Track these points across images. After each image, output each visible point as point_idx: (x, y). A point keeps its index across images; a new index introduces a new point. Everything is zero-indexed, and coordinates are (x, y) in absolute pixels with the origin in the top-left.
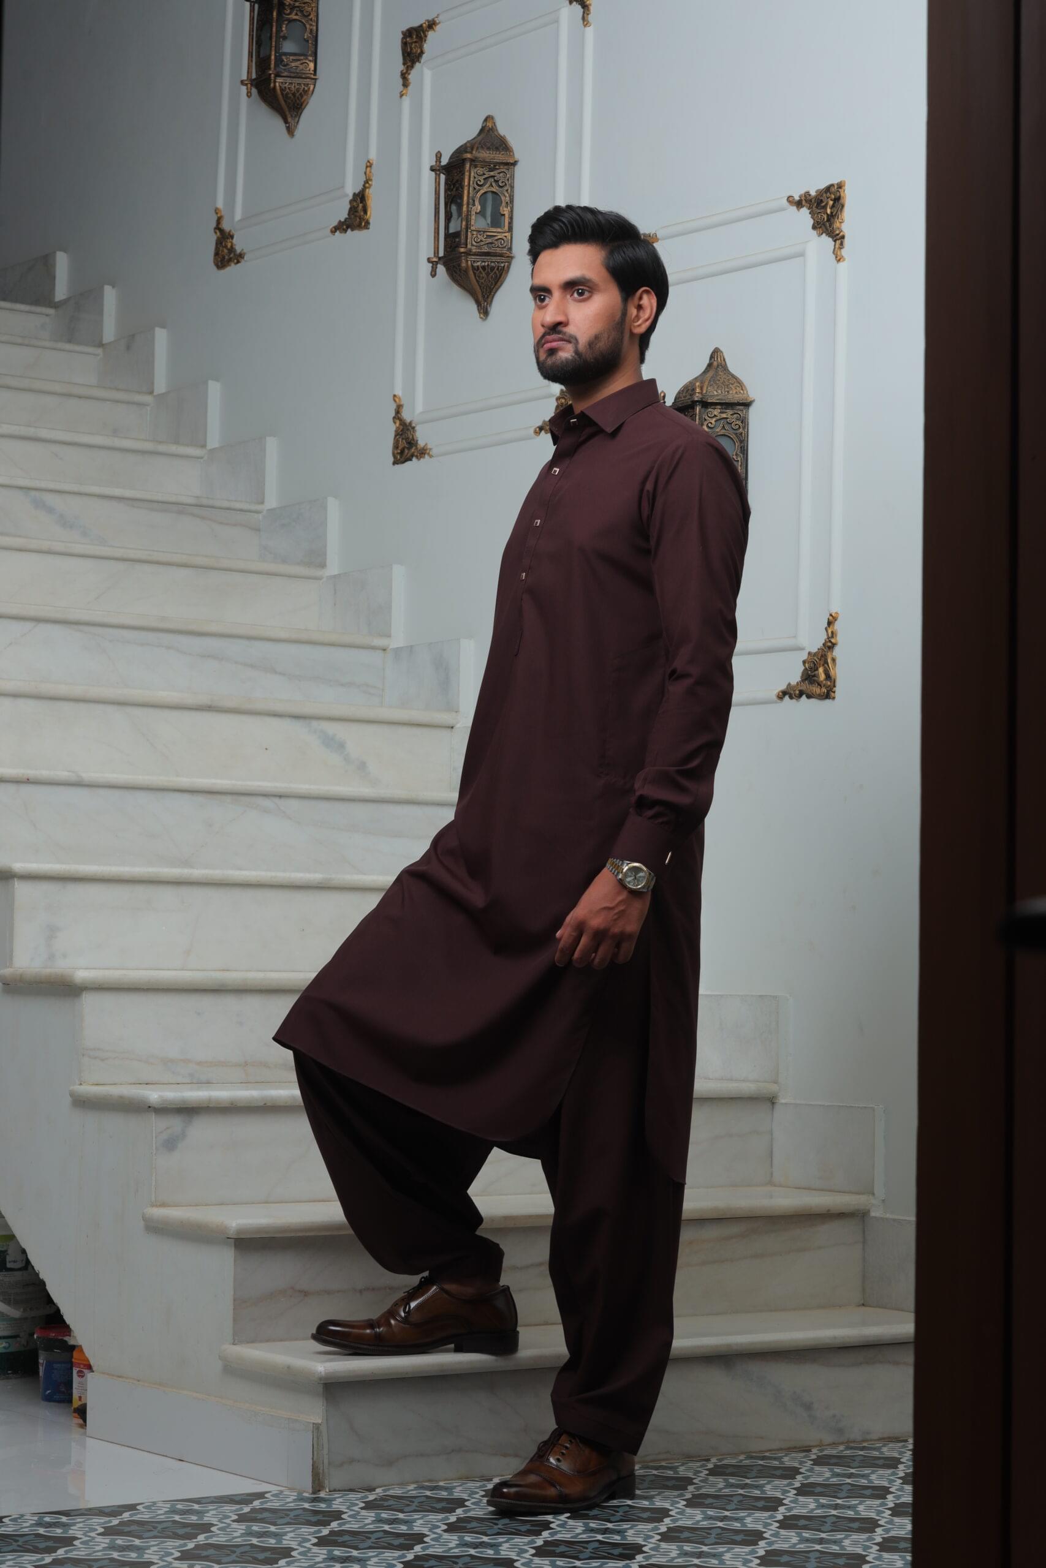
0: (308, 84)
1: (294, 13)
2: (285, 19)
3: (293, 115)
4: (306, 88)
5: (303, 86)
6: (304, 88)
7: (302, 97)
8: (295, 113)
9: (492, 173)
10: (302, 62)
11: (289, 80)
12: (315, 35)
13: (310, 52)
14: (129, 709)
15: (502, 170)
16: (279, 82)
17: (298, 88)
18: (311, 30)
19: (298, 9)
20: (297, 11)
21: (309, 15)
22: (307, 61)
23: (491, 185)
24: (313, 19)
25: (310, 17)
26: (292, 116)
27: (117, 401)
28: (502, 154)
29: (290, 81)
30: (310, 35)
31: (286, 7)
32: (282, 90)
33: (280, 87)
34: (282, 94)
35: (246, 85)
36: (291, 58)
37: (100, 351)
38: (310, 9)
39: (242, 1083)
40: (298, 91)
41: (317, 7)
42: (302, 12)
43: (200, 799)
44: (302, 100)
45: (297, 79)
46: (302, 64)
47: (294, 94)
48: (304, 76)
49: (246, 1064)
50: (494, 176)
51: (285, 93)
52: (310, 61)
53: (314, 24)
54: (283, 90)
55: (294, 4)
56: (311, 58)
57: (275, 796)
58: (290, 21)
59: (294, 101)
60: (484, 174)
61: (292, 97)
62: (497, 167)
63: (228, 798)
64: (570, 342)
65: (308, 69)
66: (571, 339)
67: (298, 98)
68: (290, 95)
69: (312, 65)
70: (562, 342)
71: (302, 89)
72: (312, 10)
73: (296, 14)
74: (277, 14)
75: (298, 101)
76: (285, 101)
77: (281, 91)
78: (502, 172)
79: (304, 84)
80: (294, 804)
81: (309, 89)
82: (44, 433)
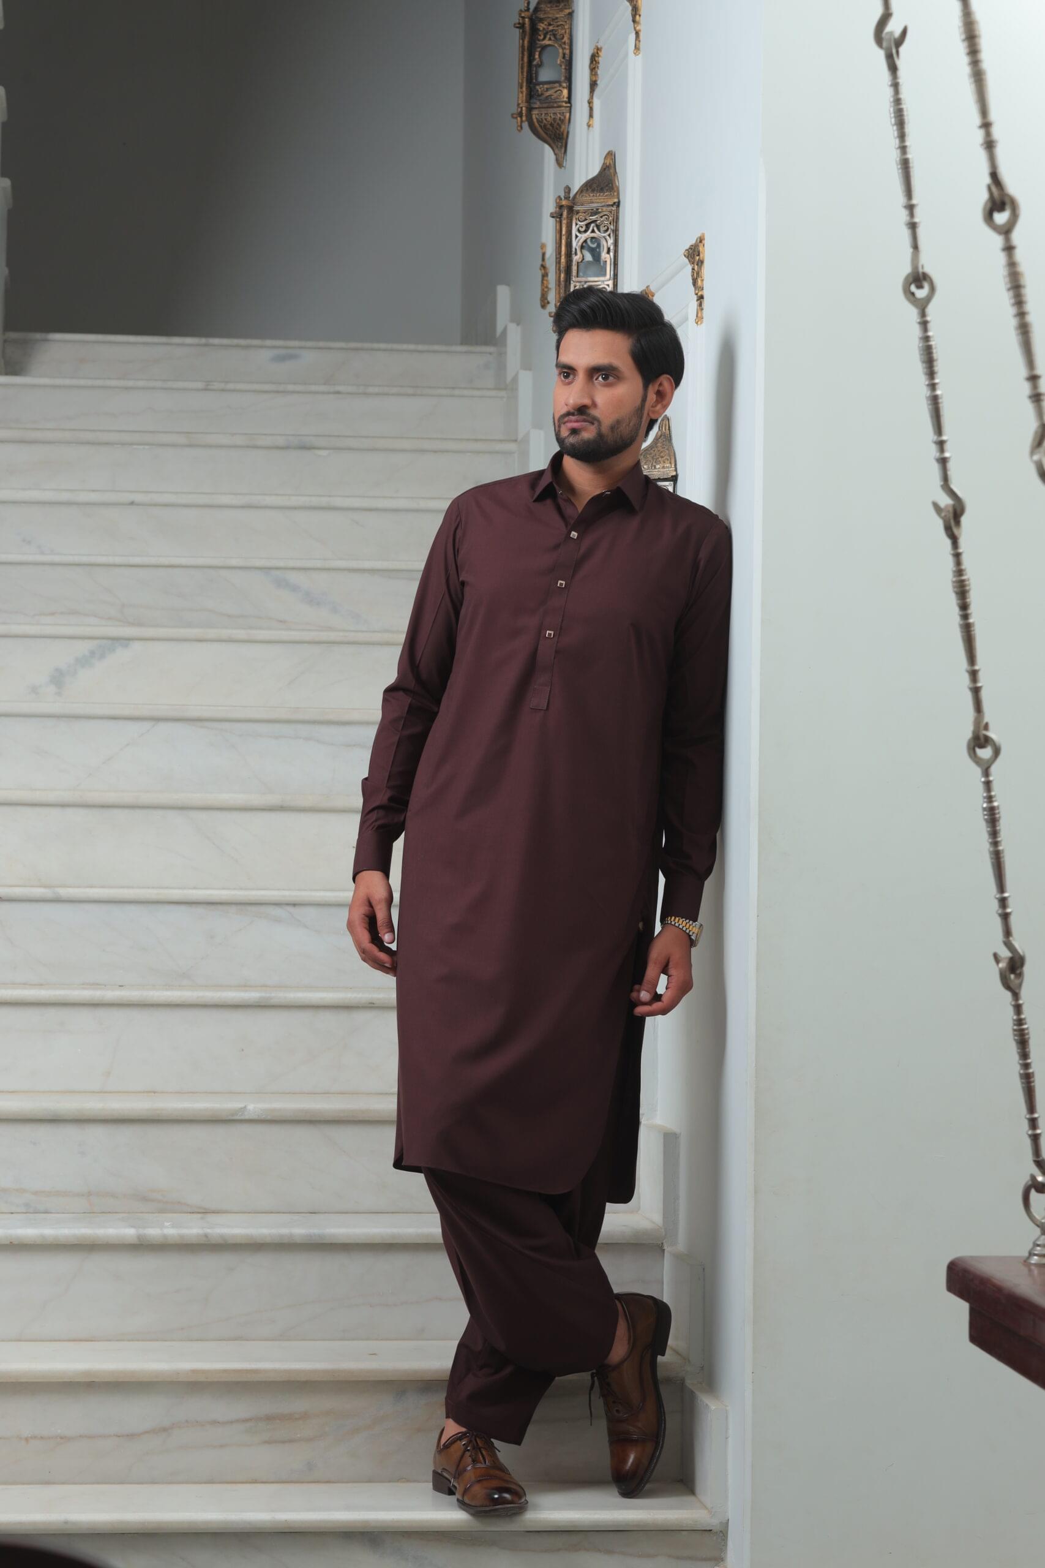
0: (563, 113)
1: (547, 39)
2: (538, 45)
3: (559, 146)
4: (562, 118)
5: (559, 115)
6: (560, 118)
7: (560, 127)
8: (560, 144)
9: (594, 218)
10: (556, 89)
11: (544, 111)
12: (568, 59)
13: (563, 78)
14: (193, 814)
15: (605, 213)
16: (535, 114)
17: (554, 119)
18: (564, 54)
19: (551, 33)
20: (550, 35)
21: (563, 38)
22: (560, 89)
23: (593, 231)
24: (567, 42)
25: (563, 41)
26: (557, 147)
27: (478, 452)
28: (606, 196)
29: (546, 112)
30: (562, 60)
31: (540, 33)
32: (538, 121)
33: (537, 119)
34: (541, 126)
35: (516, 118)
36: (545, 86)
37: (503, 393)
38: (563, 31)
39: (85, 1213)
40: (555, 122)
41: (571, 28)
42: (555, 35)
43: (200, 910)
44: (562, 130)
45: (551, 109)
46: (556, 92)
47: (551, 125)
48: (555, 105)
49: (90, 1194)
50: (596, 221)
51: (542, 125)
52: (564, 88)
53: (567, 47)
54: (540, 122)
55: (548, 28)
56: (564, 85)
57: (288, 904)
58: (544, 47)
59: (553, 131)
60: (586, 219)
61: (551, 128)
62: (600, 210)
63: (233, 909)
64: (593, 424)
65: (562, 97)
66: (593, 420)
67: (557, 129)
68: (549, 126)
69: (565, 92)
70: (587, 423)
71: (558, 118)
72: (566, 32)
73: (550, 39)
74: (529, 42)
75: (558, 132)
76: (546, 134)
77: (538, 123)
78: (604, 215)
79: (560, 113)
80: (312, 912)
81: (565, 117)
82: (338, 502)
